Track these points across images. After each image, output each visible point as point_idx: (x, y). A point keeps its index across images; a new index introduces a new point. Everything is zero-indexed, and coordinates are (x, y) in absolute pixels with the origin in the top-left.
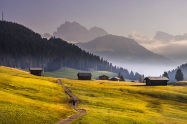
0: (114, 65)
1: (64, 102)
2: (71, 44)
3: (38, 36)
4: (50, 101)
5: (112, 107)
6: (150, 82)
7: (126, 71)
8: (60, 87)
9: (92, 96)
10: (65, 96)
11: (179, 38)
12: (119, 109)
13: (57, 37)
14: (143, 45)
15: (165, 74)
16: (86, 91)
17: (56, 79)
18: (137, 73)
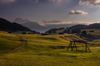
0: (32, 30)
1: (20, 41)
2: (19, 24)
3: (9, 22)
4: (16, 41)
5: (34, 42)
6: (43, 34)
7: (35, 31)
8: (18, 36)
9: (28, 39)
10: (20, 39)
11: (49, 22)
12: (36, 42)
13: (15, 22)
14: (39, 24)
15: (46, 32)
16: (26, 37)
17: (16, 34)
18: (38, 32)
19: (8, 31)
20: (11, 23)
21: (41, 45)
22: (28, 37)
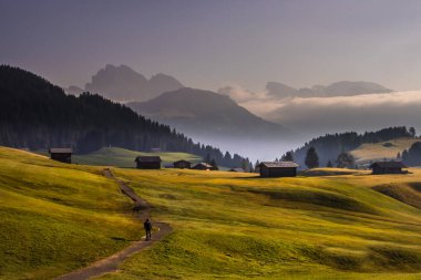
0: (195, 142)
1: (125, 209)
2: (118, 105)
3: (59, 90)
4: (99, 209)
5: (211, 218)
6: (265, 171)
7: (217, 151)
8: (111, 182)
9: (172, 198)
10: (124, 199)
12: (223, 220)
13: (93, 93)
14: (240, 105)
15: (288, 157)
16: (159, 189)
17: (100, 168)
18: (236, 156)
19: (54, 150)
20: (73, 97)
21: (256, 237)
22: (175, 190)
